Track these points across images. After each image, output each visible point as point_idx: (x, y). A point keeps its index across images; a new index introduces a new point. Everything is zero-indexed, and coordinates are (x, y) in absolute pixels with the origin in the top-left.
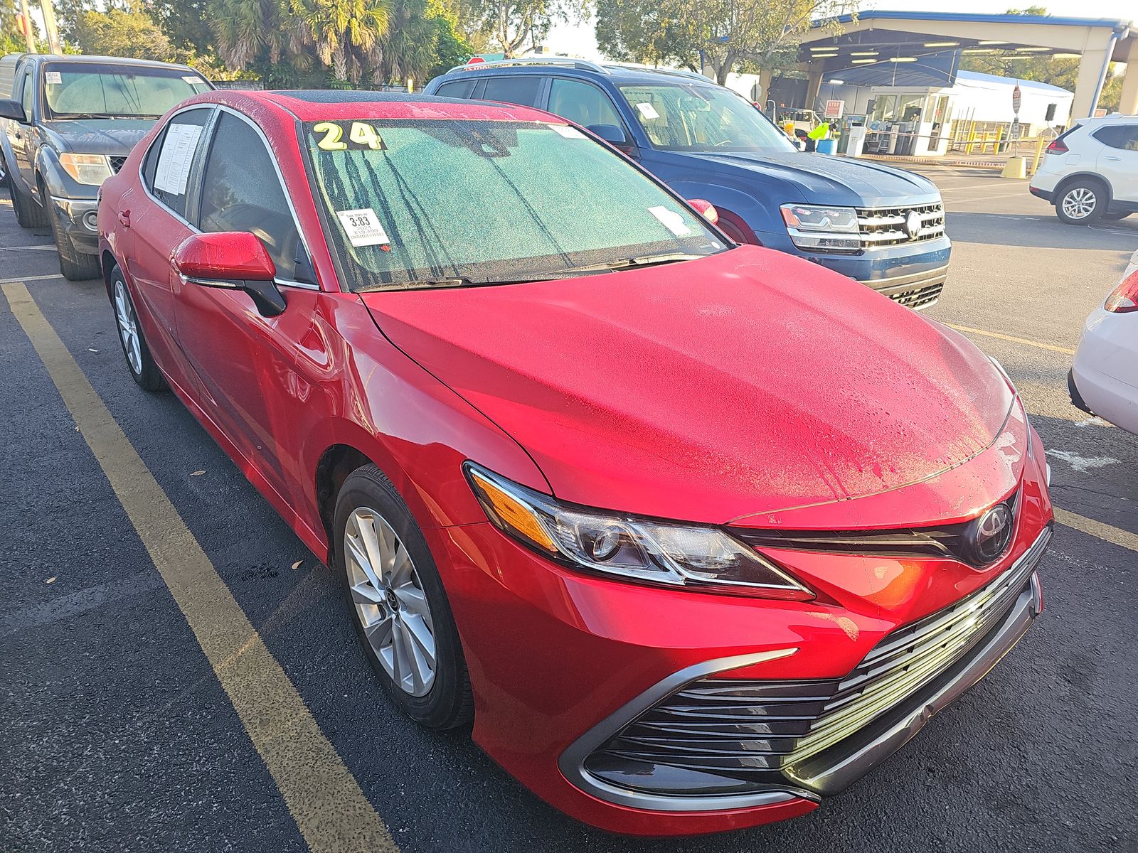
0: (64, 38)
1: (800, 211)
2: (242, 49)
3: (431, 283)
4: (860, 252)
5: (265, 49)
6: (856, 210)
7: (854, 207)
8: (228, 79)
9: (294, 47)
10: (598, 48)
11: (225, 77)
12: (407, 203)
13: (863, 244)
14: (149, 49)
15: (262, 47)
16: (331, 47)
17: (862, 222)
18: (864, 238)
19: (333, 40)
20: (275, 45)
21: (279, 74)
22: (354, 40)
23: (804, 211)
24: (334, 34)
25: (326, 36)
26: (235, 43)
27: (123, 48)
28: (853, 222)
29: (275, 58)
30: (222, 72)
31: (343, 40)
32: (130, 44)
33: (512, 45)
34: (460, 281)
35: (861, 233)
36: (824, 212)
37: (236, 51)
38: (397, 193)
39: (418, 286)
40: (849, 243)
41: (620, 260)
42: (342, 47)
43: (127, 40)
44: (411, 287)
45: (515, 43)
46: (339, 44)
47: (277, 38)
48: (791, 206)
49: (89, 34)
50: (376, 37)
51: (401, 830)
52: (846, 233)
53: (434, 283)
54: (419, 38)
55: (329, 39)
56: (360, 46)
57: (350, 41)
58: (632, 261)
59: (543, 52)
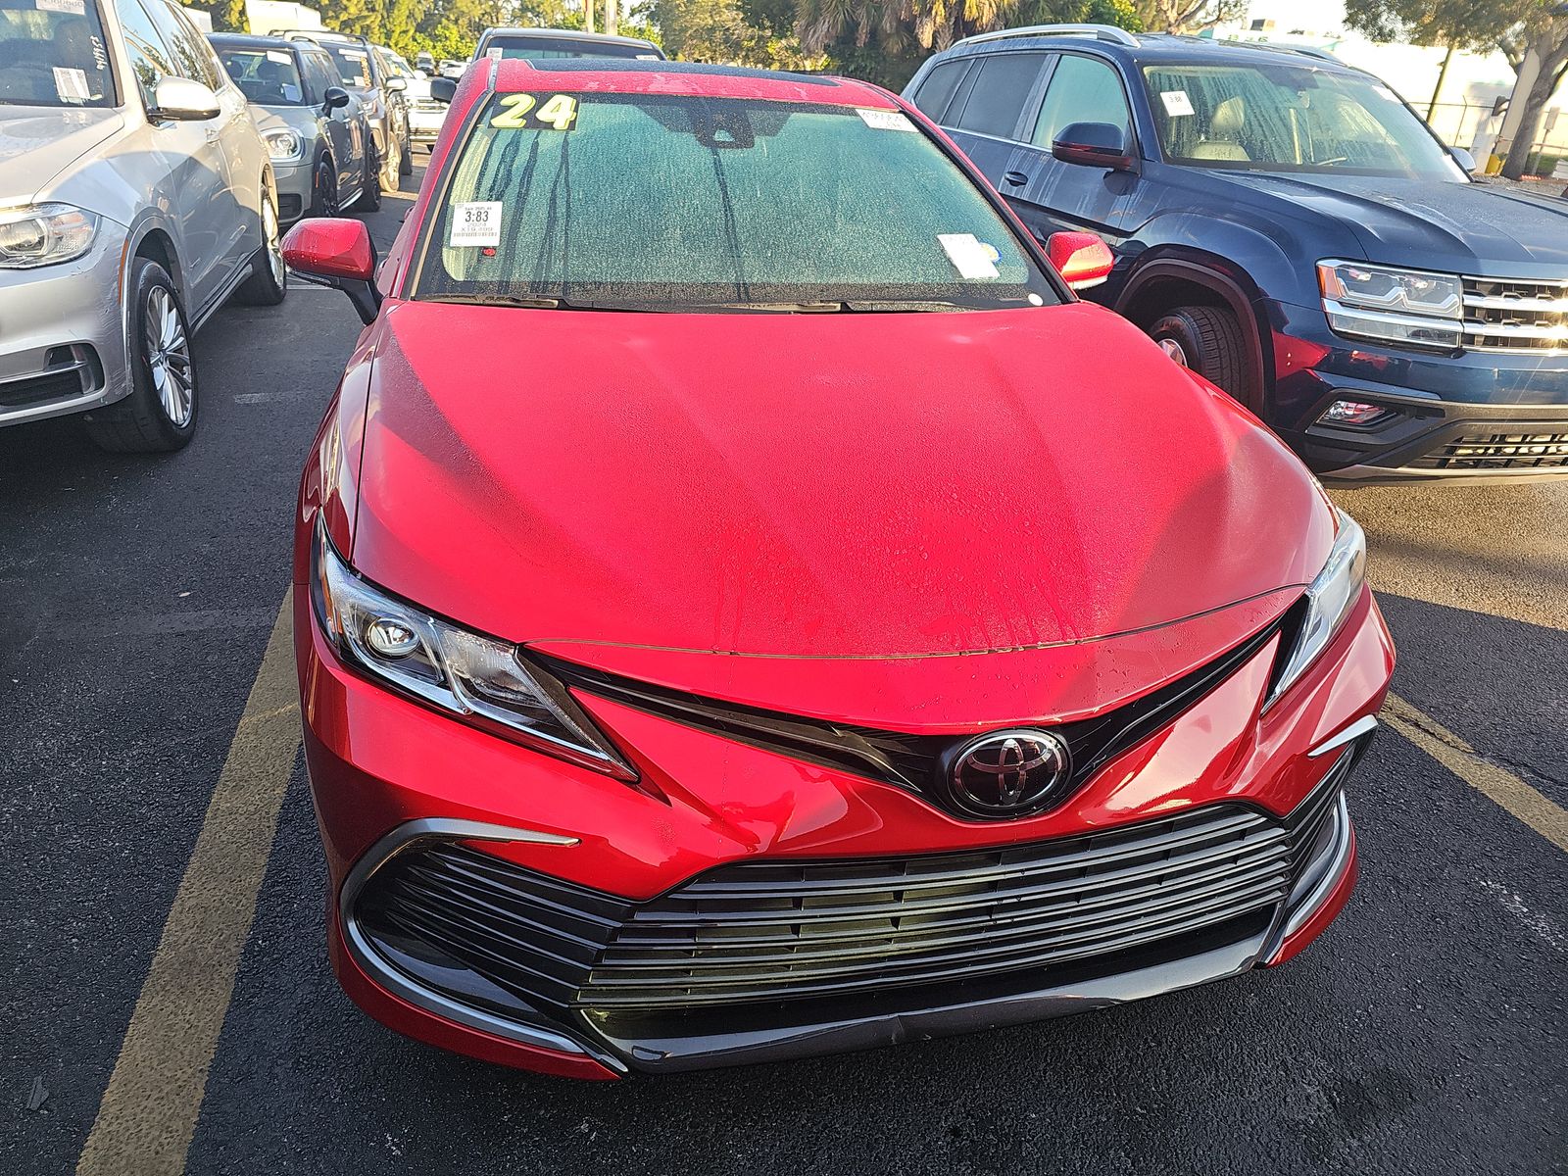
0: (648, 17)
1: (1353, 272)
2: (823, 28)
3: (514, 300)
4: (1459, 353)
5: (851, 27)
6: (1463, 280)
7: (1460, 275)
8: (813, 68)
9: (887, 25)
10: (1344, 22)
11: (808, 65)
12: (553, 200)
13: (1470, 339)
14: (728, 29)
15: (847, 23)
16: (935, 23)
17: (1471, 301)
18: (1471, 329)
19: (939, 13)
20: (865, 20)
21: (863, 61)
22: (967, 13)
23: (1358, 273)
24: (941, 6)
25: (931, 8)
26: (816, 20)
27: (702, 29)
28: (1454, 301)
29: (862, 37)
30: (806, 59)
31: (955, 13)
32: (711, 22)
33: (1182, 16)
34: (556, 302)
35: (1466, 321)
36: (1397, 277)
37: (815, 32)
38: (549, 186)
39: (498, 302)
40: (1442, 335)
41: (822, 302)
42: (951, 23)
43: (709, 19)
44: (487, 302)
45: (1186, 13)
46: (947, 20)
47: (868, 13)
48: (1335, 263)
49: (671, 11)
50: (998, 7)
51: (260, 942)
52: (1440, 318)
53: (518, 301)
54: (1062, 9)
55: (933, 12)
56: (975, 21)
57: (963, 15)
58: (844, 304)
59: (1265, 27)
